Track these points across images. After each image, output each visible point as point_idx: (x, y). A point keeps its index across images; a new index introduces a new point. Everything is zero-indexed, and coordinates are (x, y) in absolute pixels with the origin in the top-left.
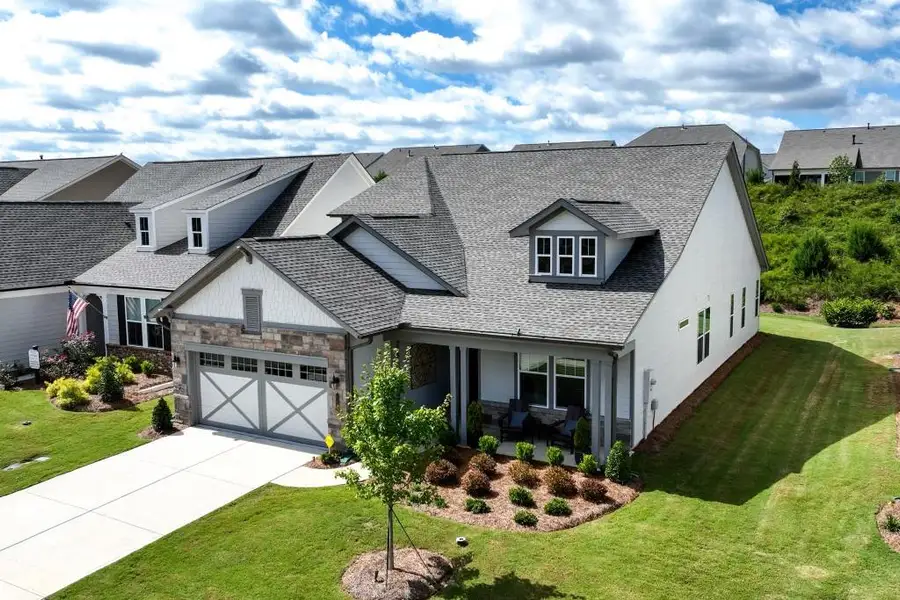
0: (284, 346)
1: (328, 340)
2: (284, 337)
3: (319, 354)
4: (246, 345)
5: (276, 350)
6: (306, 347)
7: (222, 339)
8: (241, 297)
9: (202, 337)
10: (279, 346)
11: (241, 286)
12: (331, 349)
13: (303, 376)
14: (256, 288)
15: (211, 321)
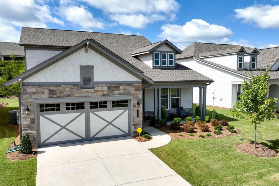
0: (108, 92)
1: (133, 86)
2: (109, 88)
3: (129, 93)
4: (83, 95)
5: (103, 95)
6: (122, 91)
7: (66, 93)
8: (79, 70)
9: (50, 94)
10: (106, 92)
11: (79, 64)
12: (135, 90)
13: (113, 106)
14: (90, 65)
15: (58, 85)
